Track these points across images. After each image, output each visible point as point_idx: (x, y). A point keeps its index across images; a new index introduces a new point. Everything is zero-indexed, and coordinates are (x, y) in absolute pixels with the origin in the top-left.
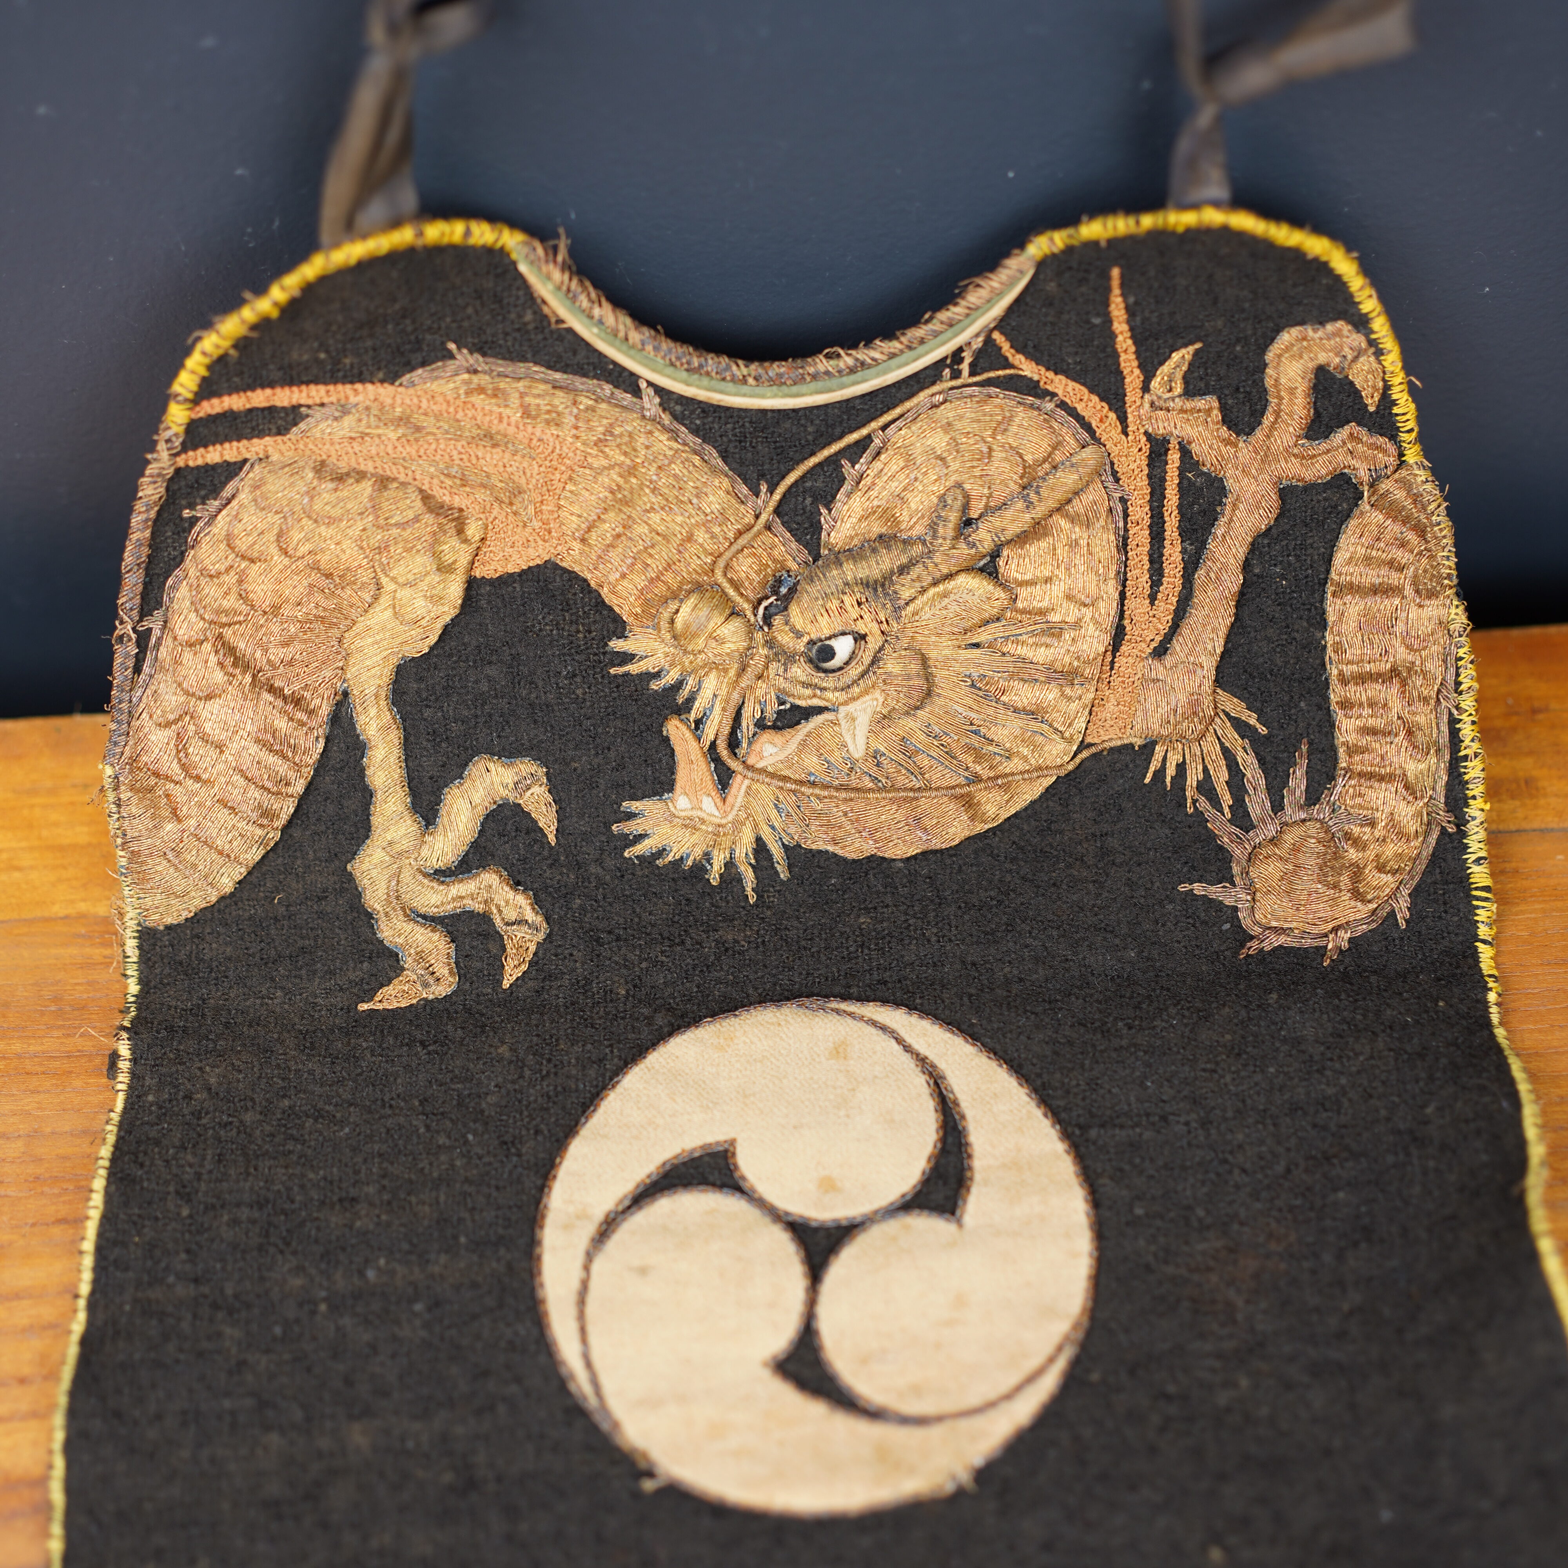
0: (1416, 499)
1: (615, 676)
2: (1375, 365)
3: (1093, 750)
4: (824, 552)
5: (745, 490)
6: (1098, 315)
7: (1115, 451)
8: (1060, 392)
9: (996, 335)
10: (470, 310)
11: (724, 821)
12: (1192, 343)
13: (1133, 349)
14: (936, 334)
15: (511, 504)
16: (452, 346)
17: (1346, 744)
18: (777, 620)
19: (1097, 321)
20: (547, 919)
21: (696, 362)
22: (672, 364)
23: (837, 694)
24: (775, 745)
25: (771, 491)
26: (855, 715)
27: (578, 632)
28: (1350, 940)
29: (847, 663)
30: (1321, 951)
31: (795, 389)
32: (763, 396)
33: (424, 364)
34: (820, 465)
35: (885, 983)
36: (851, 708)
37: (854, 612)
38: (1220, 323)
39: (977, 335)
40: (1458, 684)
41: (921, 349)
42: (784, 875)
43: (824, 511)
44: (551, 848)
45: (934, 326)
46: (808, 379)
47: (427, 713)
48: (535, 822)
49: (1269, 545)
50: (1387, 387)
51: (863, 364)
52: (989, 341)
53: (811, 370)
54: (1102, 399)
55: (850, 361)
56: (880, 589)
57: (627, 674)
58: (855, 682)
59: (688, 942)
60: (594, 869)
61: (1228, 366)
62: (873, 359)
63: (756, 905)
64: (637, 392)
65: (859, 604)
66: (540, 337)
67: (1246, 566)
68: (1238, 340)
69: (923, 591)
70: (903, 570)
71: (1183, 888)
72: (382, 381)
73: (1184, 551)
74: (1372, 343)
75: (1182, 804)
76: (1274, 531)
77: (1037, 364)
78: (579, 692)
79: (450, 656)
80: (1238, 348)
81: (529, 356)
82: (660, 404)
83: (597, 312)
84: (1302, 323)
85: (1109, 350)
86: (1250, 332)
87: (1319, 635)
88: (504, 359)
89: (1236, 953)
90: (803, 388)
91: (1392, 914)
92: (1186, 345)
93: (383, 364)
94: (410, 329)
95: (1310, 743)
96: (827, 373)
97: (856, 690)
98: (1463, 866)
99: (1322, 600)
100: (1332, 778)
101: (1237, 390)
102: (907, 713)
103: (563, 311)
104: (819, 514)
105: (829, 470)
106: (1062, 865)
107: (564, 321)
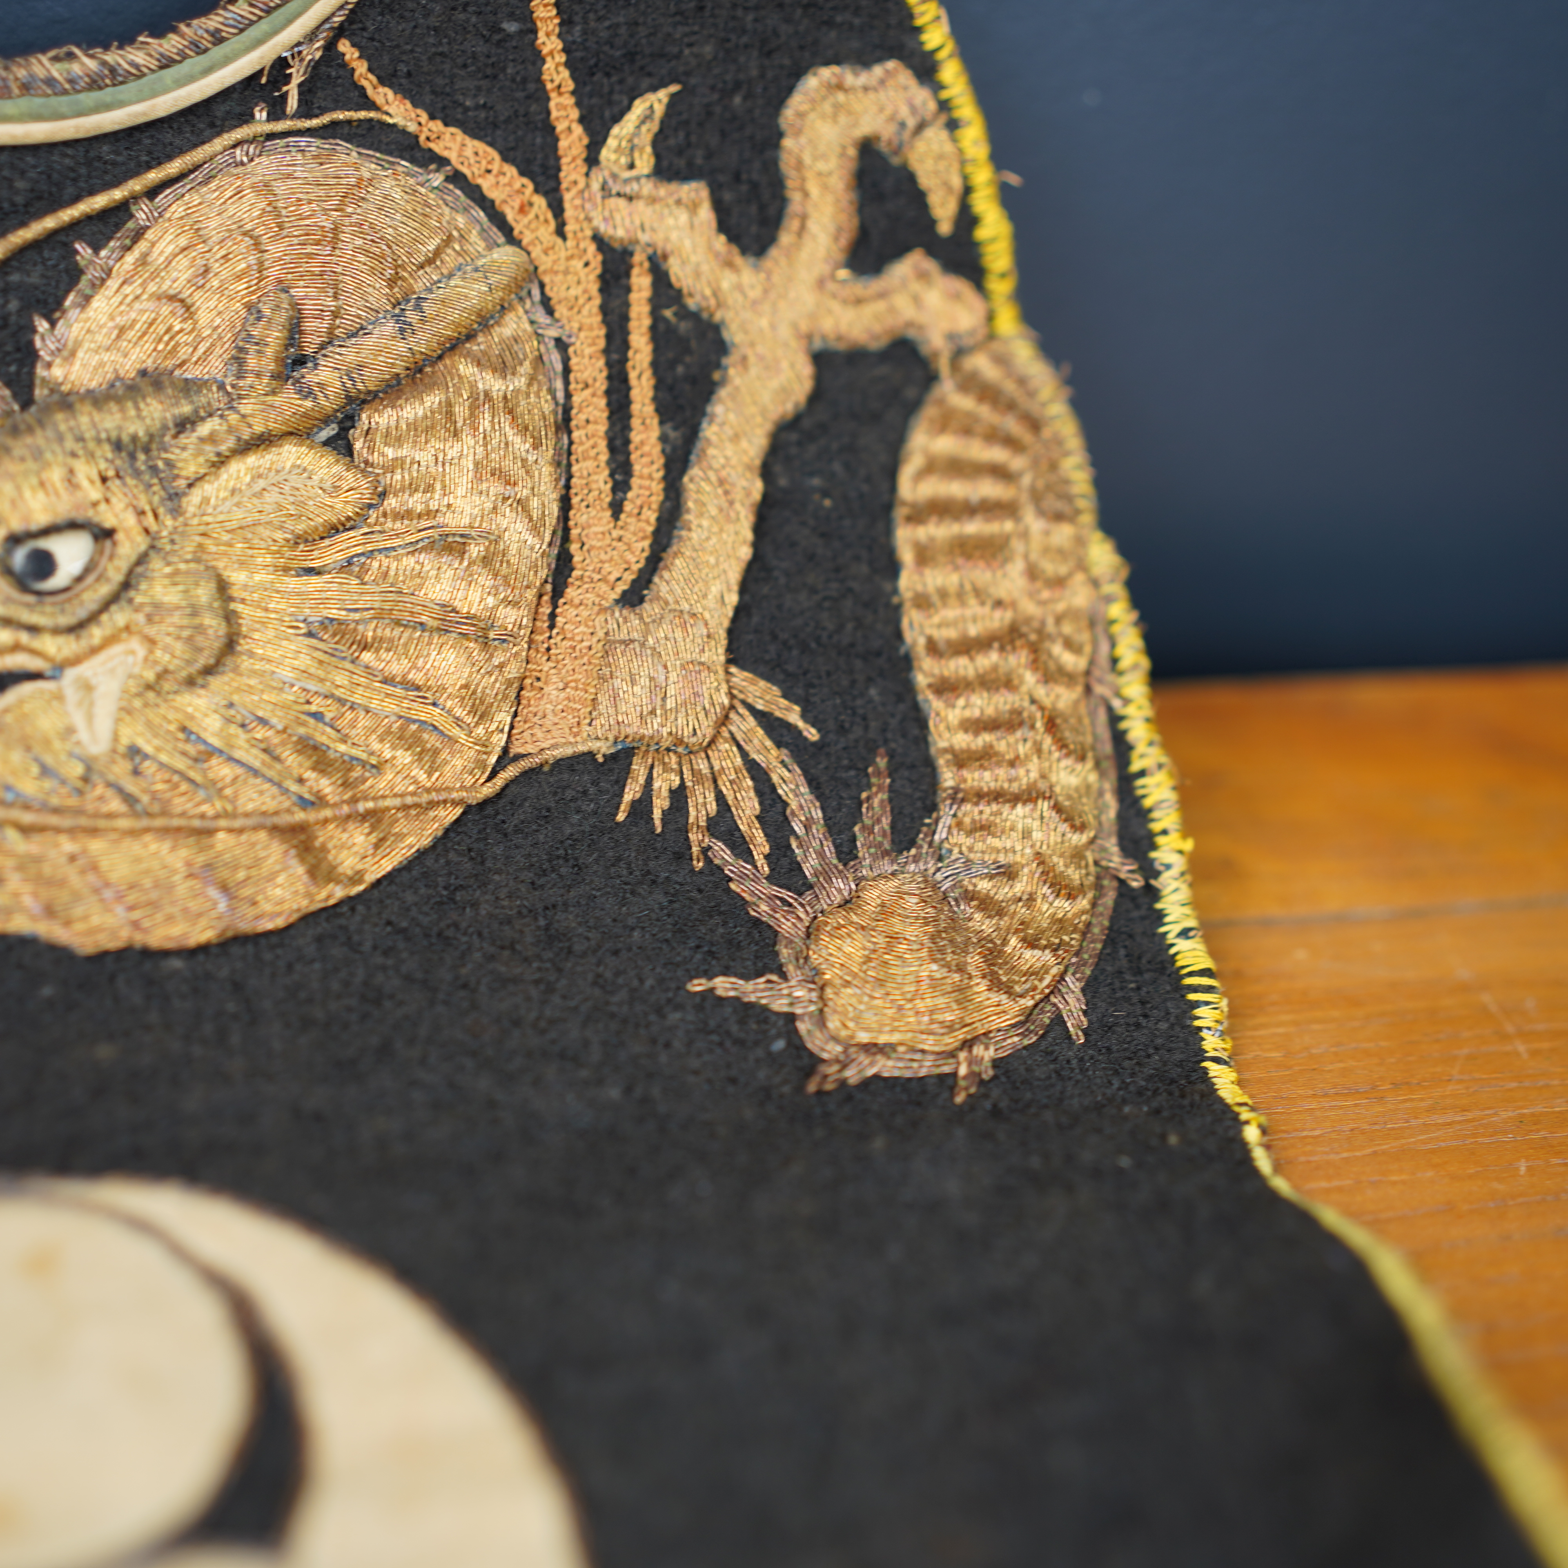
0: (1022, 381)
2: (949, 148)
3: (524, 764)
4: (39, 393)
6: (512, 16)
7: (545, 263)
8: (453, 156)
9: (344, 46)
12: (663, 85)
13: (570, 85)
14: (242, 27)
17: (950, 750)
19: (511, 27)
23: (61, 640)
26: (94, 681)
28: (996, 1063)
29: (79, 579)
30: (948, 1081)
34: (35, 245)
36: (85, 669)
37: (95, 493)
38: (708, 50)
39: (311, 37)
40: (1114, 661)
41: (217, 52)
43: (42, 325)
46: (17, 90)
49: (799, 444)
50: (967, 190)
51: (113, 71)
52: (331, 52)
53: (22, 73)
54: (522, 173)
55: (92, 65)
56: (142, 457)
58: (93, 618)
61: (723, 134)
62: (132, 64)
65: (104, 480)
67: (766, 472)
68: (737, 86)
69: (220, 462)
70: (183, 425)
71: (698, 986)
73: (663, 439)
74: (944, 106)
75: (683, 854)
76: (806, 423)
77: (415, 105)
80: (737, 100)
84: (836, 60)
85: (531, 87)
86: (754, 73)
87: (887, 587)
89: (800, 1089)
90: (10, 108)
91: (1058, 1020)
92: (654, 89)
95: (891, 755)
96: (50, 81)
97: (96, 634)
98: (1161, 945)
99: (889, 531)
100: (932, 808)
101: (737, 178)
102: (190, 682)
104: (34, 331)
105: (52, 255)
106: (477, 956)
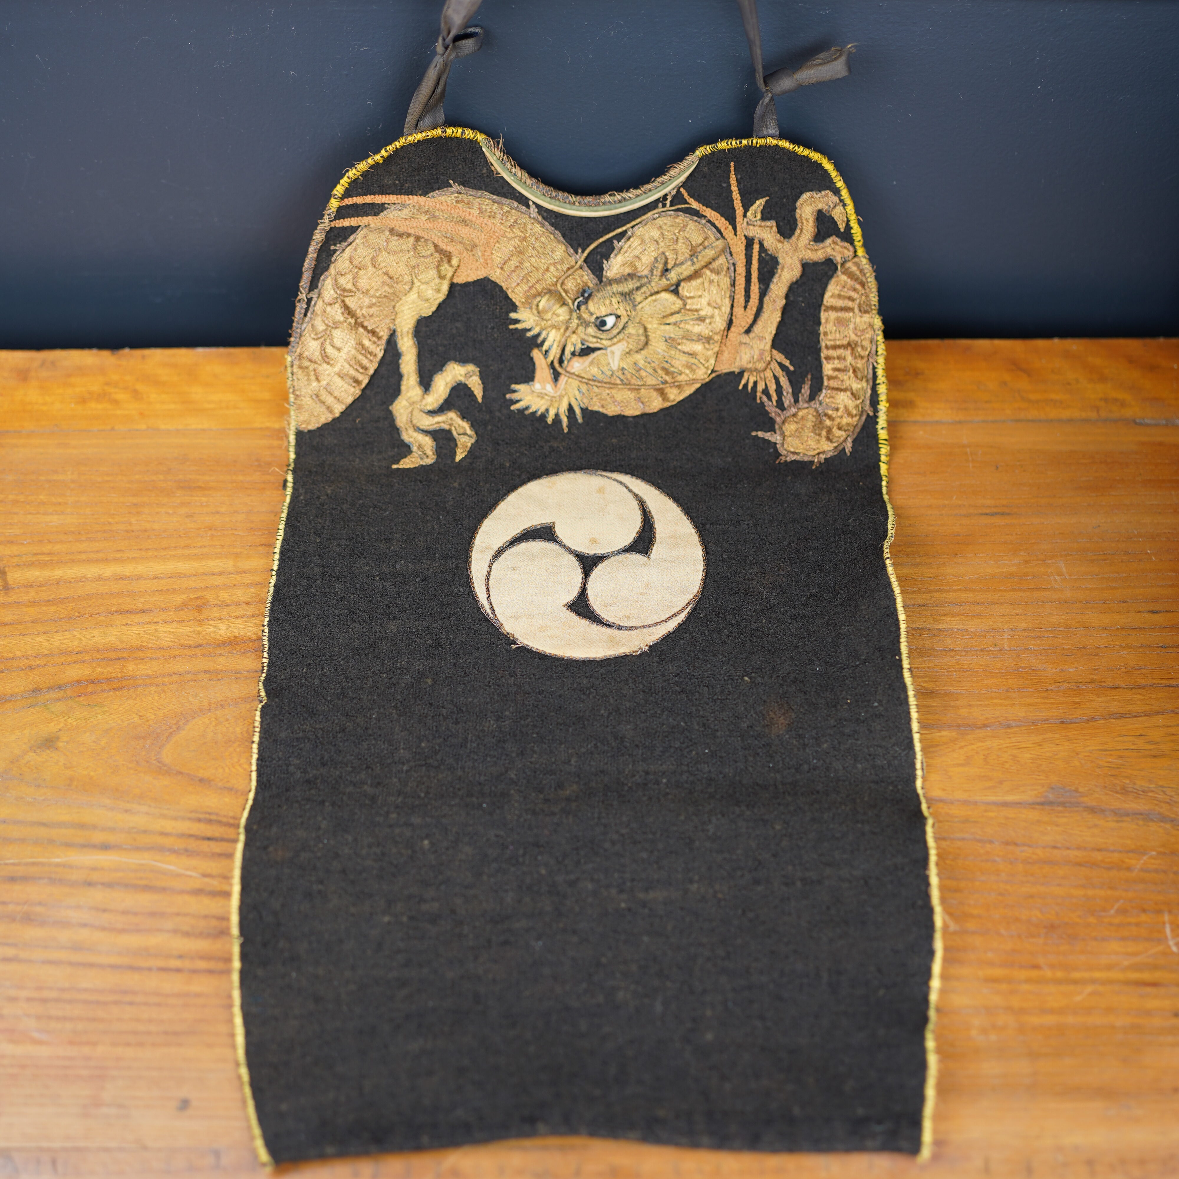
0: (861, 271)
1: (512, 329)
2: (843, 210)
3: (717, 373)
4: (604, 279)
5: (572, 251)
6: (725, 183)
7: (731, 242)
8: (708, 216)
9: (682, 190)
10: (460, 167)
11: (555, 395)
12: (765, 197)
13: (740, 198)
14: (656, 187)
15: (472, 251)
16: (451, 182)
17: (827, 375)
18: (583, 308)
19: (724, 185)
20: (476, 433)
21: (554, 194)
22: (544, 195)
24: (579, 362)
25: (583, 252)
27: (496, 309)
28: (825, 459)
29: (612, 328)
30: (812, 462)
31: (595, 208)
32: (581, 211)
33: (438, 189)
34: (604, 242)
35: (622, 466)
36: (613, 348)
37: (616, 306)
38: (777, 189)
39: (674, 189)
40: (877, 352)
41: (650, 194)
42: (580, 420)
43: (605, 262)
44: (479, 404)
45: (656, 184)
46: (601, 204)
47: (429, 341)
48: (472, 392)
49: (797, 288)
50: (848, 221)
51: (625, 199)
52: (678, 192)
53: (603, 200)
54: (726, 219)
55: (619, 197)
56: (627, 297)
57: (516, 329)
58: (615, 336)
59: (537, 446)
60: (498, 414)
61: (780, 208)
62: (629, 197)
63: (568, 433)
64: (528, 206)
65: (619, 302)
66: (489, 180)
67: (787, 297)
68: (785, 197)
69: (646, 298)
70: (638, 289)
71: (754, 434)
72: (420, 195)
73: (760, 288)
74: (842, 201)
75: (755, 398)
76: (799, 282)
77: (699, 203)
78: (496, 335)
79: (441, 317)
80: (785, 200)
81: (483, 188)
82: (538, 212)
83: (514, 170)
84: (812, 191)
85: (730, 198)
86: (789, 193)
87: (817, 328)
88: (473, 188)
89: (775, 461)
90: (599, 208)
91: (844, 449)
92: (762, 198)
93: (422, 187)
94: (434, 173)
95: (812, 375)
96: (609, 202)
97: (615, 340)
98: (876, 430)
99: (819, 313)
100: (820, 390)
101: (784, 219)
102: (637, 352)
103: (499, 170)
104: (603, 263)
105: (608, 244)
106: (701, 422)
107: (499, 174)
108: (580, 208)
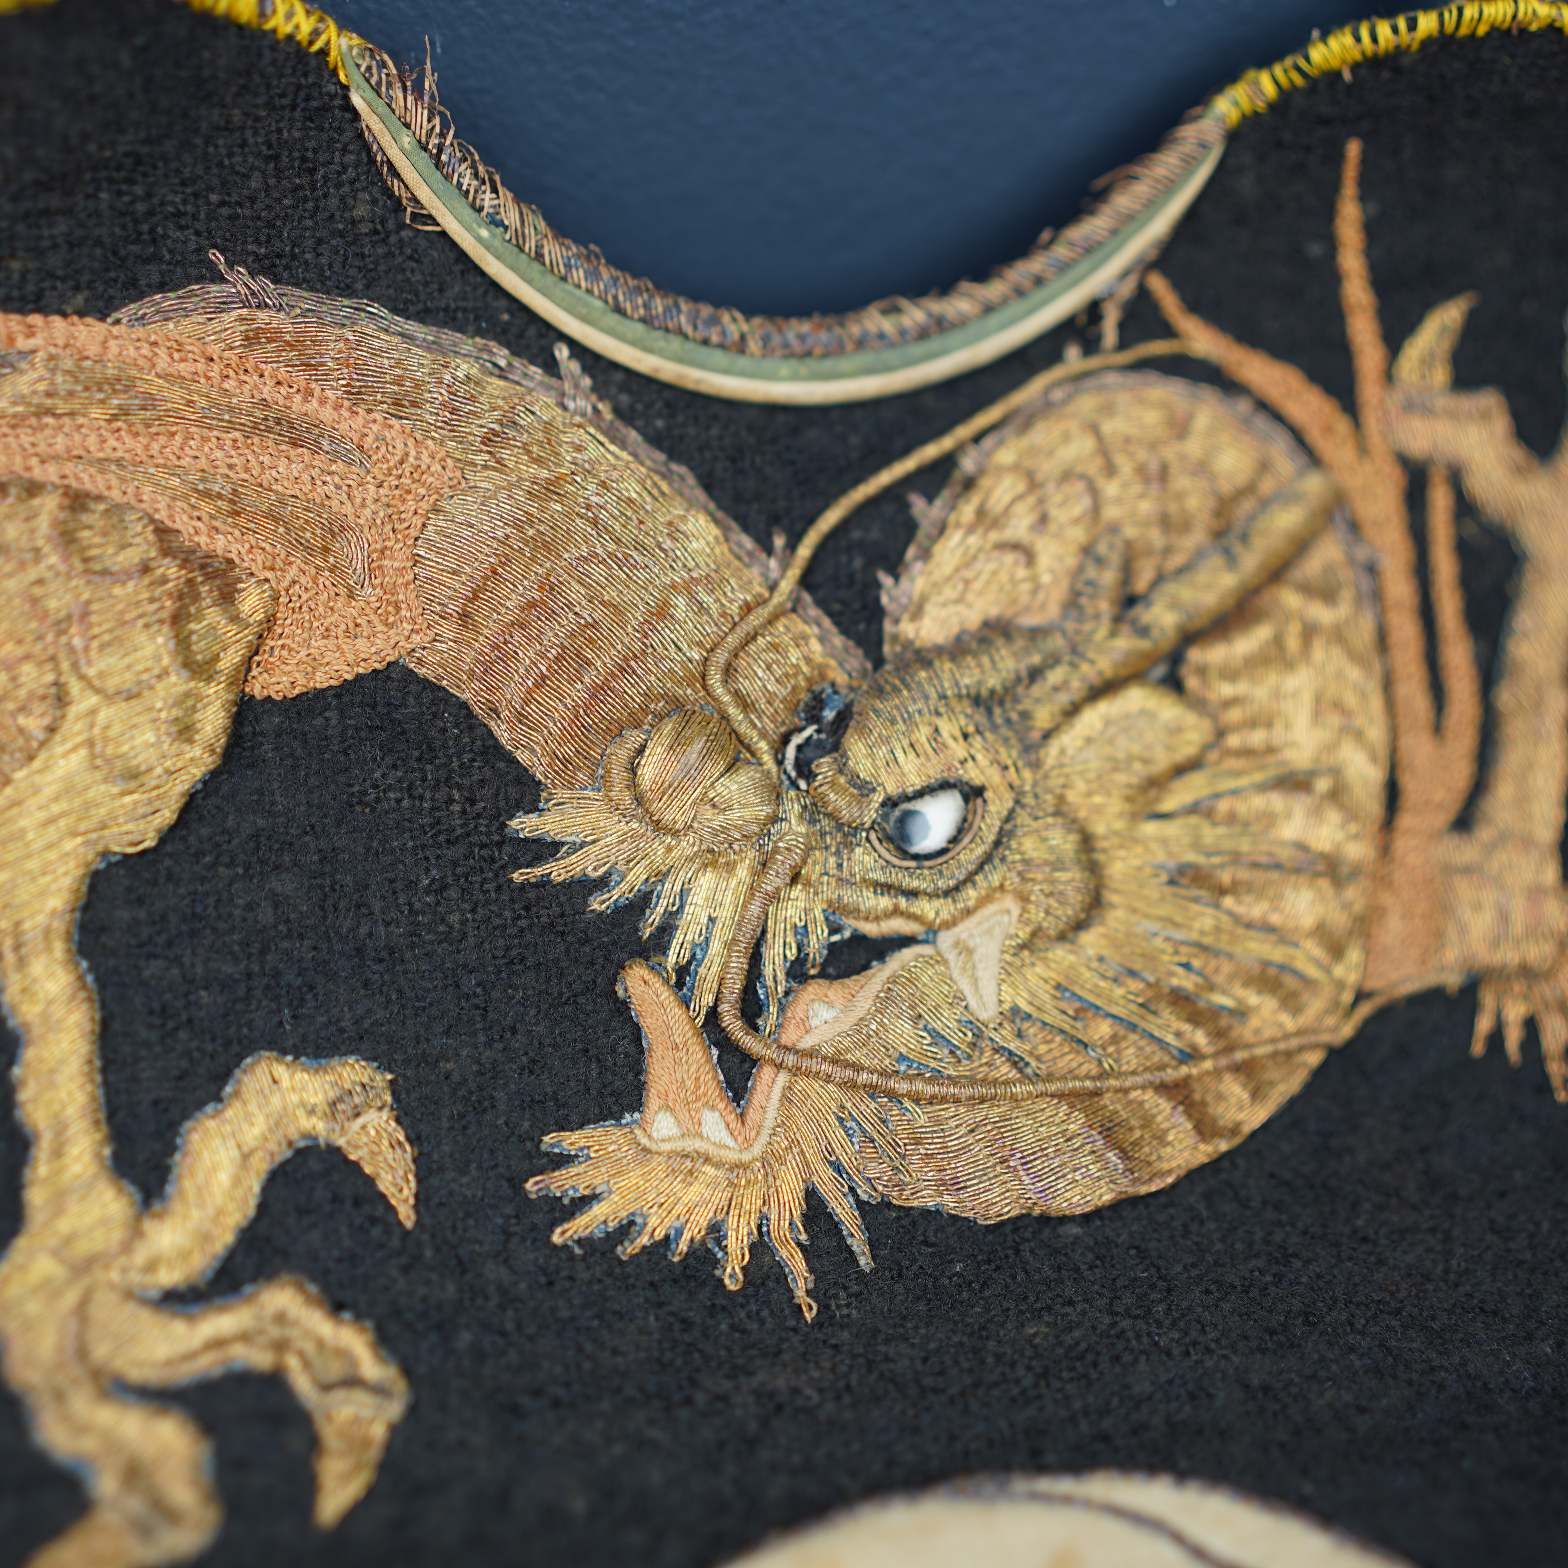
1: (524, 887)
5: (748, 543)
6: (1317, 238)
10: (255, 182)
11: (746, 1157)
14: (1063, 267)
15: (326, 550)
16: (217, 257)
18: (824, 767)
20: (407, 1371)
21: (659, 305)
22: (619, 310)
23: (937, 903)
24: (830, 1005)
25: (792, 546)
26: (971, 944)
27: (450, 801)
29: (954, 840)
31: (828, 365)
32: (772, 377)
33: (162, 287)
34: (874, 501)
35: (1106, 1439)
36: (962, 930)
37: (959, 750)
38: (1503, 259)
39: (1124, 275)
41: (1039, 295)
42: (865, 1262)
43: (886, 580)
44: (406, 1233)
45: (1060, 251)
46: (849, 346)
47: (152, 969)
48: (370, 1181)
51: (941, 320)
52: (1142, 288)
53: (855, 329)
55: (920, 316)
56: (997, 711)
57: (544, 882)
58: (970, 879)
59: (700, 1398)
60: (494, 1272)
61: (1512, 342)
62: (958, 315)
63: (818, 1323)
64: (551, 366)
65: (966, 736)
66: (381, 250)
68: (1528, 293)
69: (1072, 711)
70: (1035, 674)
72: (81, 314)
75: (1543, 1087)
78: (454, 918)
79: (199, 854)
80: (1527, 308)
81: (359, 286)
82: (594, 389)
83: (487, 199)
86: (1544, 278)
88: (312, 289)
90: (845, 364)
93: (85, 278)
94: (141, 208)
96: (881, 336)
97: (971, 894)
102: (1062, 937)
103: (424, 194)
104: (878, 586)
105: (888, 509)
106: (1367, 1206)
107: (431, 219)
108: (768, 365)
